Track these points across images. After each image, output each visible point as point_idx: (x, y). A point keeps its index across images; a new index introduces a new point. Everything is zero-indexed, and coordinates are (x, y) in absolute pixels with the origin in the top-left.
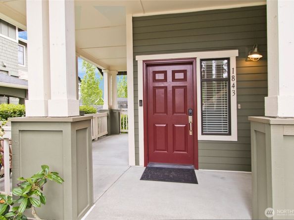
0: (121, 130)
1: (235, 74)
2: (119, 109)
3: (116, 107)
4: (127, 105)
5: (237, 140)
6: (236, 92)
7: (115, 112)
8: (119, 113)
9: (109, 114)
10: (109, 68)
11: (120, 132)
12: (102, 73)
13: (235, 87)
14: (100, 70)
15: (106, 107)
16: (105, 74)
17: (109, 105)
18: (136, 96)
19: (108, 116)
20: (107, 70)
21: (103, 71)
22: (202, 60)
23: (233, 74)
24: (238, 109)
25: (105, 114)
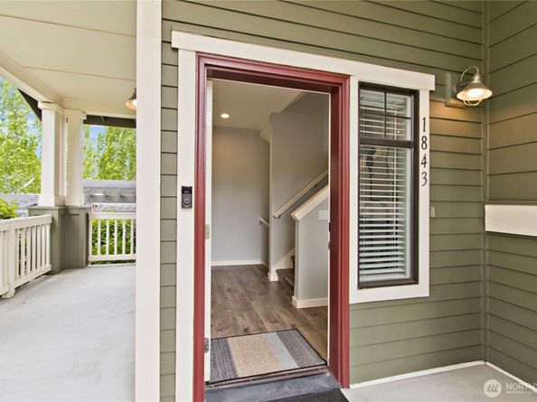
0: (92, 258)
1: (427, 134)
2: (87, 206)
3: (78, 201)
4: (135, 197)
5: (428, 295)
6: (428, 177)
7: (75, 212)
8: (87, 215)
9: (56, 218)
10: (60, 101)
11: (87, 262)
12: (39, 113)
13: (428, 165)
14: (33, 103)
15: (47, 199)
16: (49, 116)
17: (57, 194)
18: (168, 174)
19: (52, 226)
20: (54, 106)
21: (40, 105)
22: (363, 86)
23: (424, 133)
24: (431, 218)
25: (46, 218)
